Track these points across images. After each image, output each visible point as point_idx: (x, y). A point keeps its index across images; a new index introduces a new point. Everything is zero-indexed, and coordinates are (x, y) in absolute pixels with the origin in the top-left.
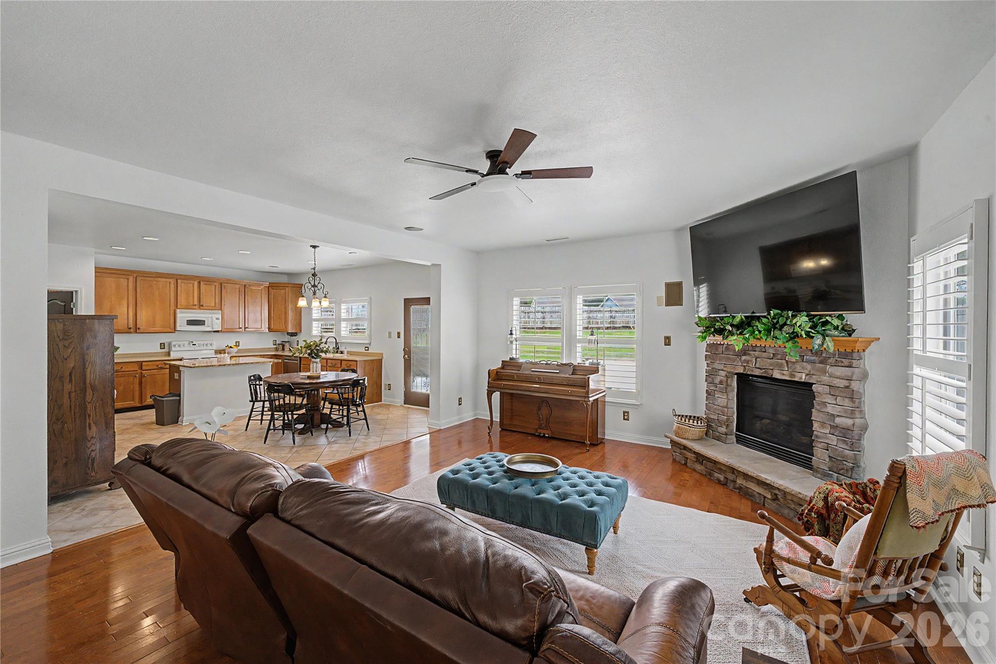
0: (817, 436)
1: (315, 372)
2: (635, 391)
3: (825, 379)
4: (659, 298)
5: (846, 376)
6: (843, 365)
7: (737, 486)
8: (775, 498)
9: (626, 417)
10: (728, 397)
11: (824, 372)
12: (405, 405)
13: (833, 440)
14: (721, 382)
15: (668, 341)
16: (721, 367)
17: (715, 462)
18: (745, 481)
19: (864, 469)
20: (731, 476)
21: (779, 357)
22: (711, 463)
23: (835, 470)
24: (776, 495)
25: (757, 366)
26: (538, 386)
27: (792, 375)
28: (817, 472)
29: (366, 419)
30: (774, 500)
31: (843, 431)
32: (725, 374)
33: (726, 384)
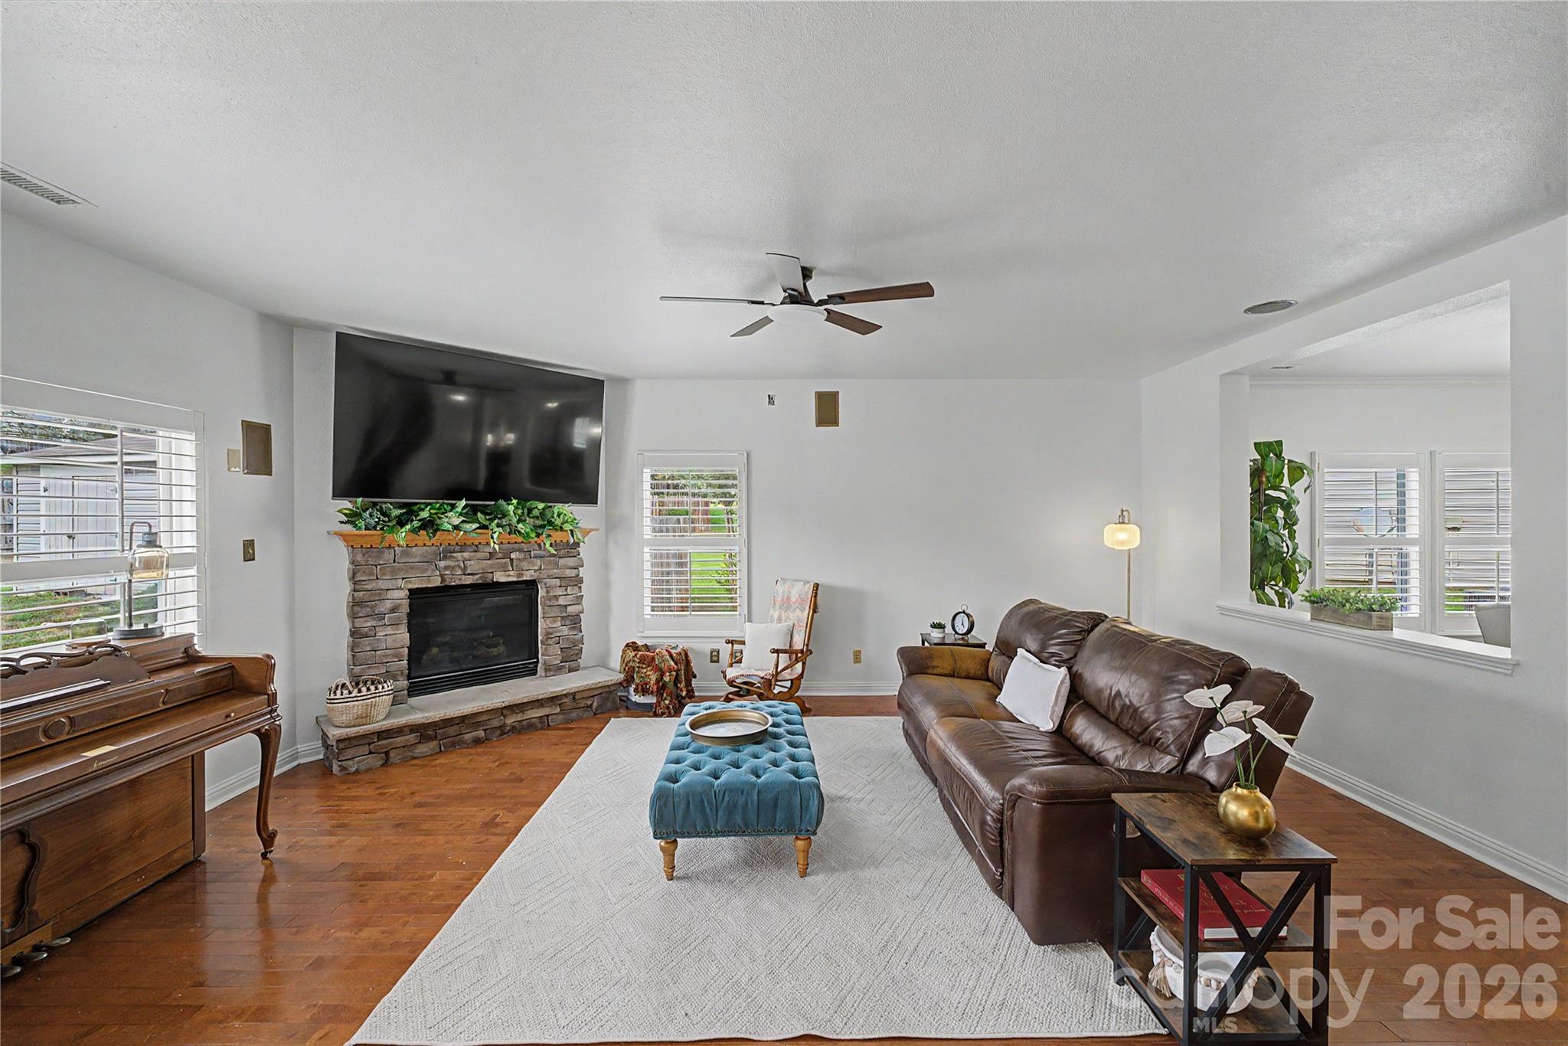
0: (548, 634)
4: (234, 455)
5: (574, 565)
6: (572, 555)
11: (556, 565)
13: (563, 631)
14: (394, 610)
15: (249, 551)
16: (400, 582)
23: (566, 659)
24: (562, 703)
27: (518, 575)
31: (573, 618)
32: (404, 593)
33: (406, 609)
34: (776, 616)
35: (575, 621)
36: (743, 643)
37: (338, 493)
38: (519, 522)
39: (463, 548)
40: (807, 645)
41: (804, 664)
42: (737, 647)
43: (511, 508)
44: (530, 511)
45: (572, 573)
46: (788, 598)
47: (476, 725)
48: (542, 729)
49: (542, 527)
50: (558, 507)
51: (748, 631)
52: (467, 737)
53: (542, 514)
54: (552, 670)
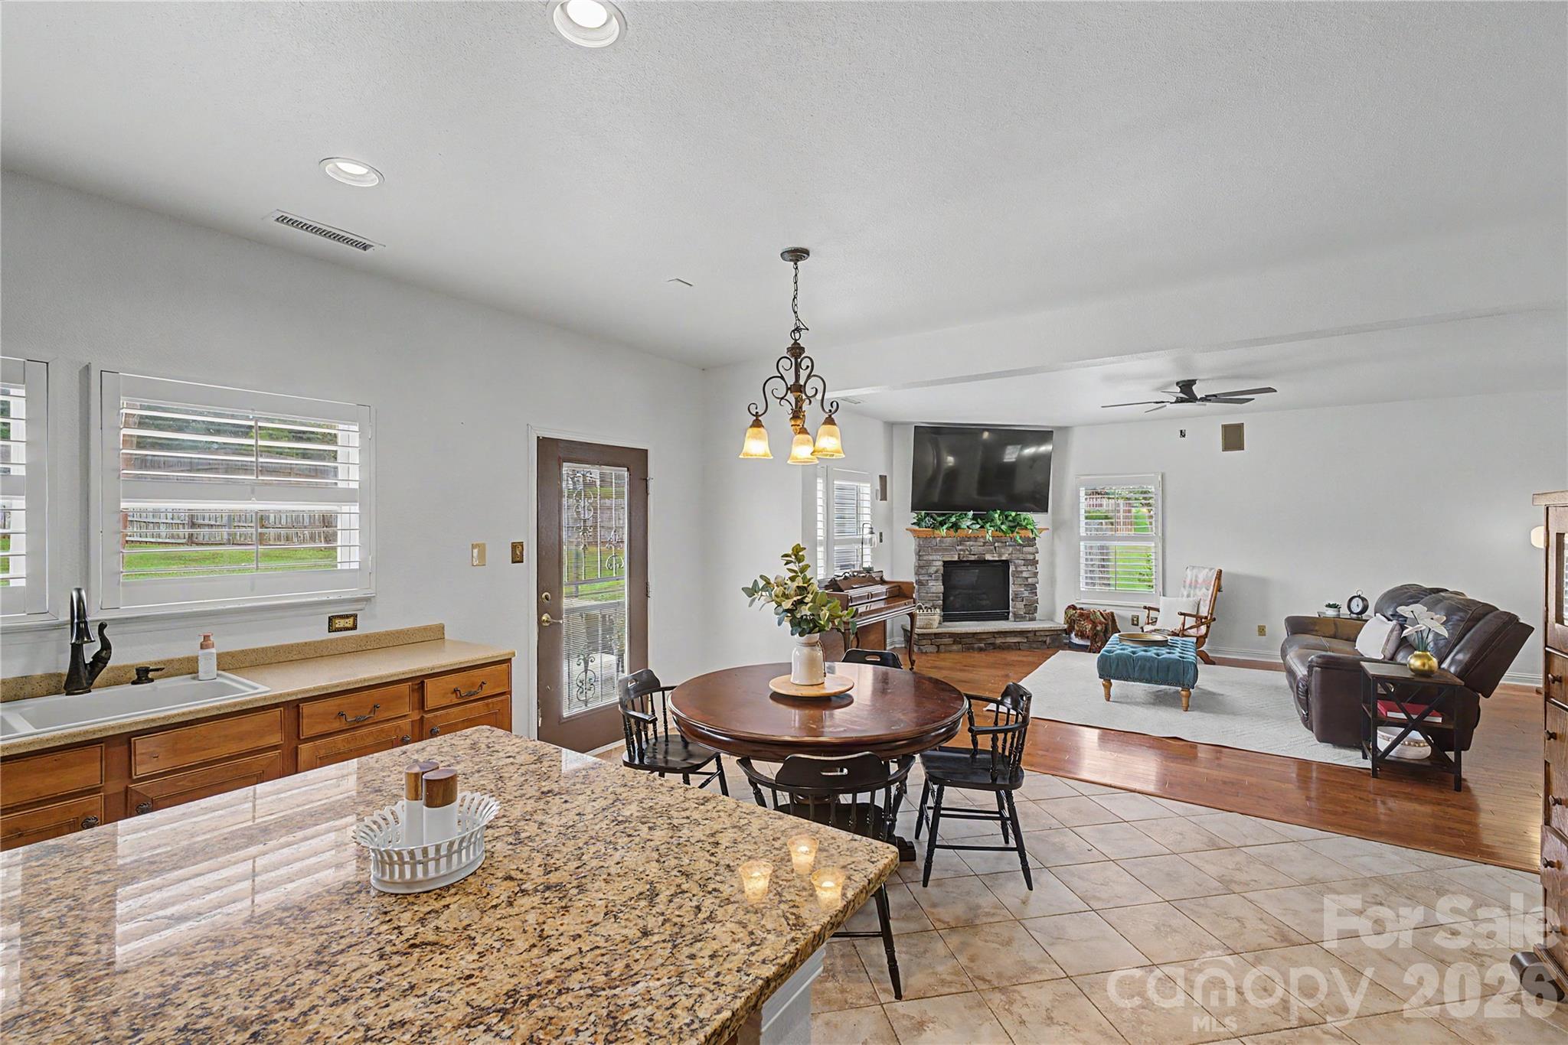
4: (877, 491)
5: (1031, 552)
6: (1029, 546)
8: (1028, 639)
11: (1017, 552)
13: (1025, 593)
15: (881, 537)
22: (969, 638)
23: (1027, 612)
24: (1028, 636)
25: (972, 553)
31: (1030, 587)
32: (941, 563)
33: (942, 571)
34: (1185, 593)
35: (1032, 588)
36: (1158, 610)
37: (913, 509)
38: (1002, 524)
39: (969, 539)
40: (1211, 614)
41: (1208, 627)
42: (1153, 614)
43: (997, 516)
44: (1007, 517)
45: (1032, 557)
46: (1196, 581)
47: (980, 640)
48: (1016, 649)
49: (1015, 527)
50: (1024, 514)
51: (1161, 603)
52: (976, 646)
53: (1014, 520)
54: (1018, 617)
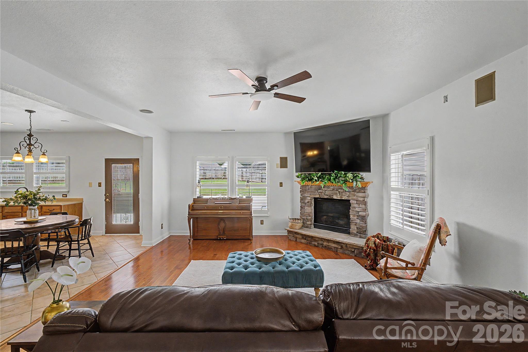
0: (352, 220)
1: (33, 217)
2: (267, 209)
3: (355, 197)
4: (277, 164)
5: (363, 196)
6: (362, 192)
7: (324, 246)
8: (342, 247)
9: (262, 223)
10: (311, 208)
11: (354, 195)
12: (106, 235)
13: (358, 221)
14: (308, 202)
15: (281, 184)
16: (309, 195)
17: (312, 237)
18: (327, 243)
19: (368, 230)
20: (320, 242)
21: (335, 190)
22: (310, 238)
23: (359, 232)
24: (342, 246)
25: (326, 194)
26: (222, 211)
27: (341, 197)
28: (352, 234)
29: (91, 249)
30: (341, 249)
31: (362, 217)
32: (313, 198)
33: (313, 203)
37: (296, 172)
45: (363, 199)
